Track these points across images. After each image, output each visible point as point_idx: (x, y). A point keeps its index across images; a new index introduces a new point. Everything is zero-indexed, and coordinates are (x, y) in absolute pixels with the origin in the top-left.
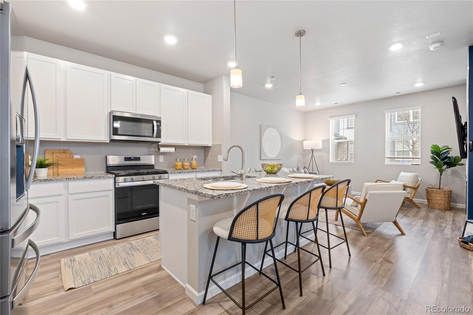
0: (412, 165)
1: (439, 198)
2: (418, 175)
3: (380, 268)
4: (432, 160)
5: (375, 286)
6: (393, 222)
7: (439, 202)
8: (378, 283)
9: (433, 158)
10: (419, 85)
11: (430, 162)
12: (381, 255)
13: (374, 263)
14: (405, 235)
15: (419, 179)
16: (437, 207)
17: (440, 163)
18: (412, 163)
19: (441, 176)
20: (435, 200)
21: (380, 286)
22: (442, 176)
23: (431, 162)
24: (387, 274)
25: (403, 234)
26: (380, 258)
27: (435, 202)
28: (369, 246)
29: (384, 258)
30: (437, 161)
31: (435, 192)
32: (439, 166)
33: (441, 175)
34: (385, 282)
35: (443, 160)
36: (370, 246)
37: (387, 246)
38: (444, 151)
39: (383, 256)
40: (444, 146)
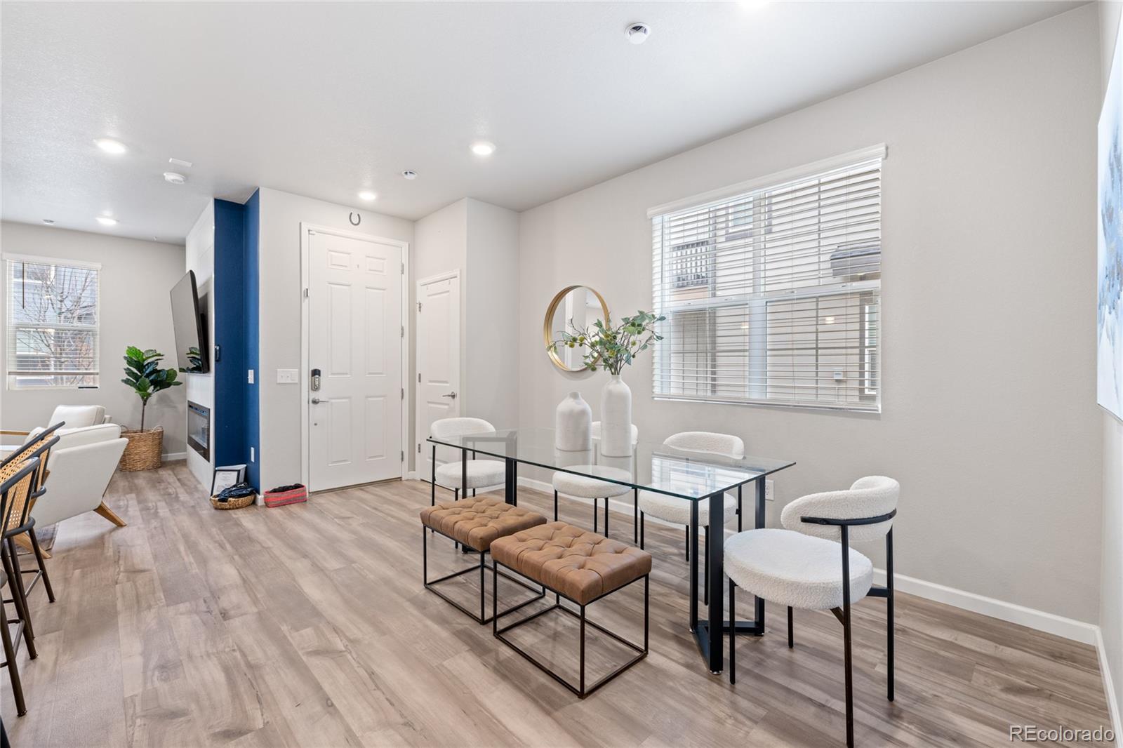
0: (80, 388)
1: (144, 449)
2: (104, 410)
3: (136, 586)
4: (126, 377)
5: (153, 611)
6: (95, 510)
7: (143, 457)
8: (152, 603)
9: (129, 372)
10: (107, 222)
11: (123, 381)
12: (115, 571)
13: (117, 586)
14: (125, 525)
15: (106, 416)
16: (140, 467)
17: (144, 381)
18: (80, 385)
19: (144, 408)
20: (136, 454)
21: (161, 605)
22: (145, 406)
23: (127, 381)
24: (154, 588)
25: (120, 525)
26: (119, 574)
27: (137, 457)
28: (74, 569)
29: (125, 571)
30: (137, 378)
31: (137, 438)
32: (141, 389)
33: (144, 404)
34: (163, 597)
35: (148, 376)
36: (77, 569)
37: (112, 554)
38: (150, 360)
39: (122, 569)
40: (147, 349)
